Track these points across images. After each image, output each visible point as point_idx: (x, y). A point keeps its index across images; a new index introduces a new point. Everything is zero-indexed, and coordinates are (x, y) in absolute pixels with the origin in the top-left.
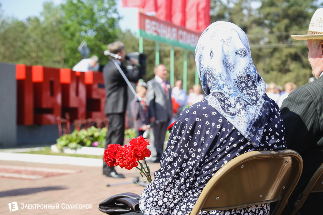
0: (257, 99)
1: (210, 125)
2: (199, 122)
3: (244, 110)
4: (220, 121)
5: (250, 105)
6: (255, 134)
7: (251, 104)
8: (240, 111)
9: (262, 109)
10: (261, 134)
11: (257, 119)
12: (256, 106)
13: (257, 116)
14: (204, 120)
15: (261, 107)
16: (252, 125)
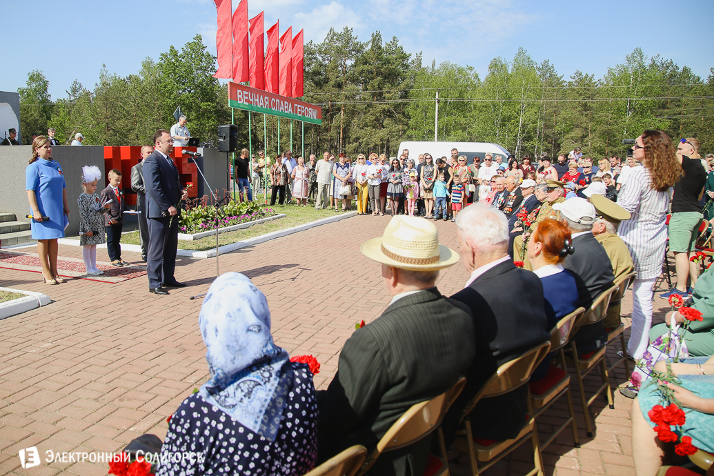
0: (271, 375)
1: (210, 424)
2: (198, 419)
3: (247, 398)
4: (223, 419)
5: (260, 384)
6: (268, 425)
7: (262, 383)
8: (242, 399)
9: (277, 388)
10: (277, 422)
11: (268, 405)
12: (268, 385)
13: (269, 401)
14: (203, 415)
15: (276, 385)
16: (262, 414)
